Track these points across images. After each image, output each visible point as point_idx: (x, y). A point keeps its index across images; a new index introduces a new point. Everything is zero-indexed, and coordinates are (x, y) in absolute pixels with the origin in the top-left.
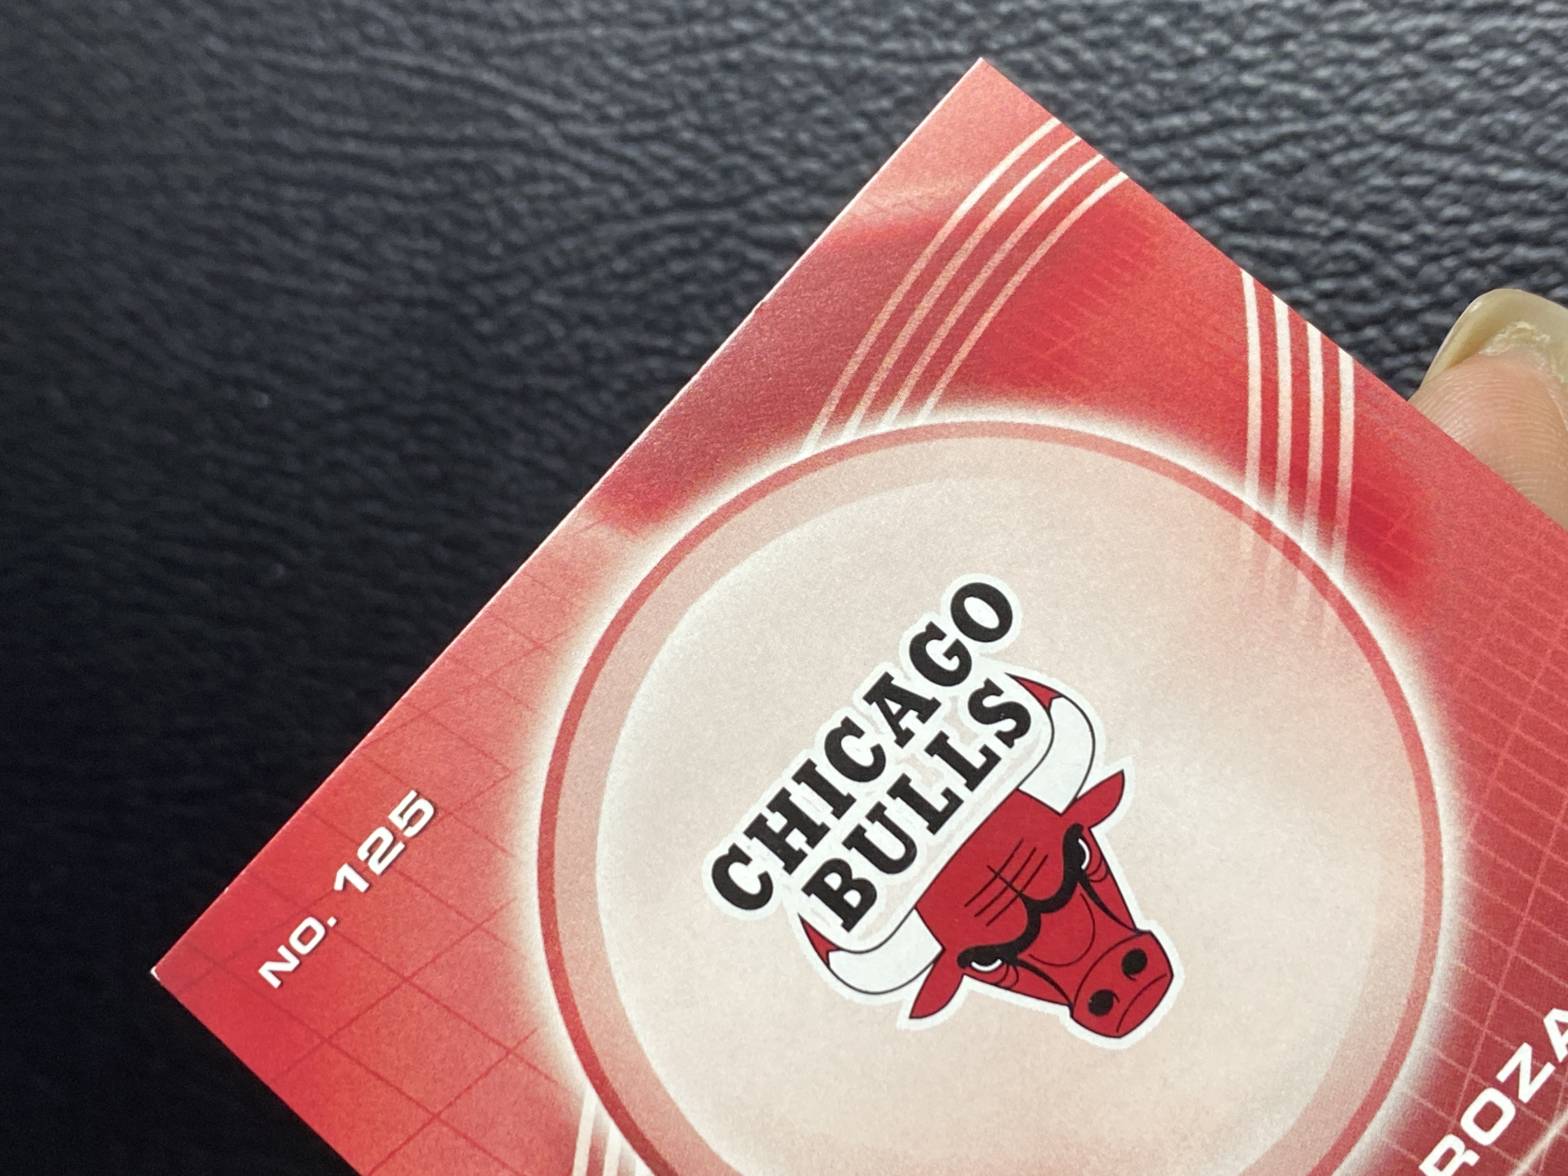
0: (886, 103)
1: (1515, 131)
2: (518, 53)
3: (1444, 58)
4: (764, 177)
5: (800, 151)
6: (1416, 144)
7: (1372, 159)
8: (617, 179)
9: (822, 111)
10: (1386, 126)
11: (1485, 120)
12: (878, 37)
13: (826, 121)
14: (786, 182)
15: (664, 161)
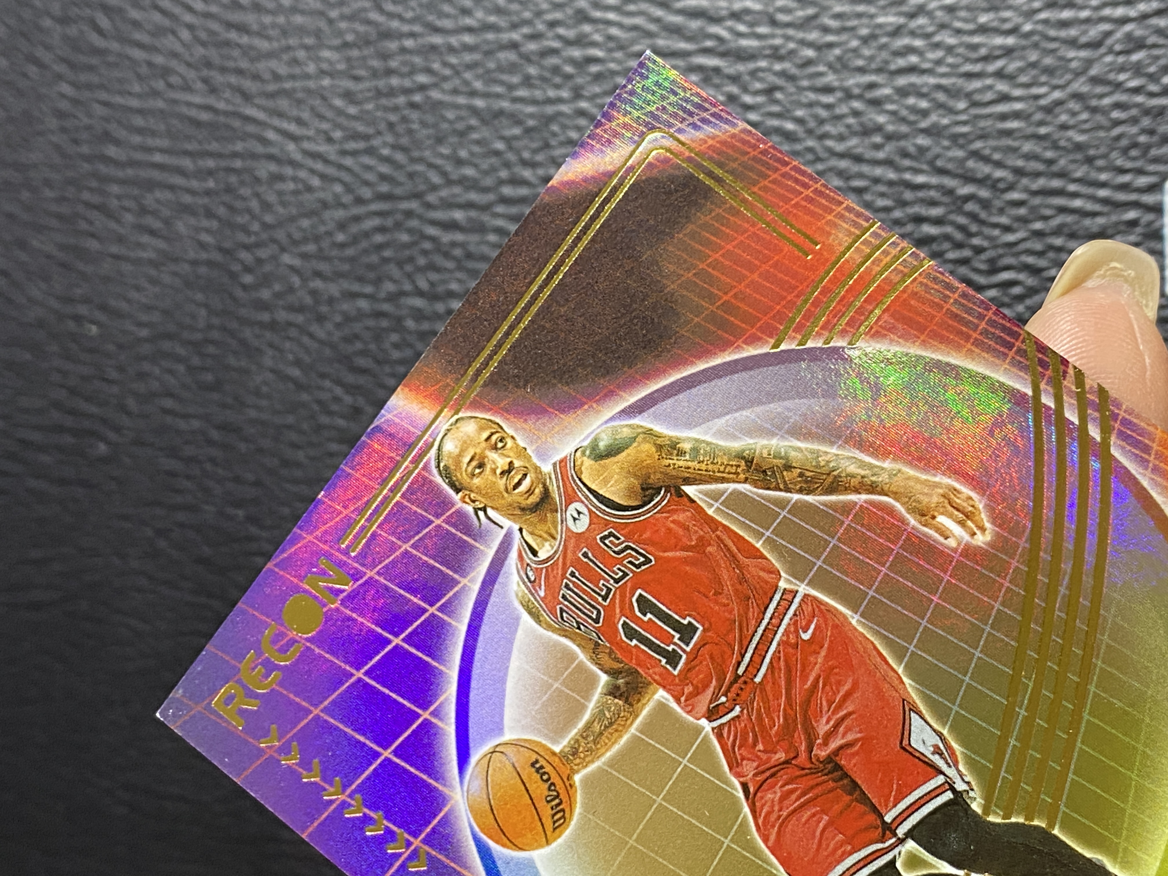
0: (517, 131)
1: (922, 150)
2: (272, 96)
3: (876, 103)
4: (436, 179)
5: (459, 162)
6: (858, 159)
7: (831, 169)
8: (339, 180)
9: (475, 136)
10: (840, 147)
11: (903, 143)
12: (511, 87)
13: (478, 142)
14: (450, 182)
15: (368, 168)
